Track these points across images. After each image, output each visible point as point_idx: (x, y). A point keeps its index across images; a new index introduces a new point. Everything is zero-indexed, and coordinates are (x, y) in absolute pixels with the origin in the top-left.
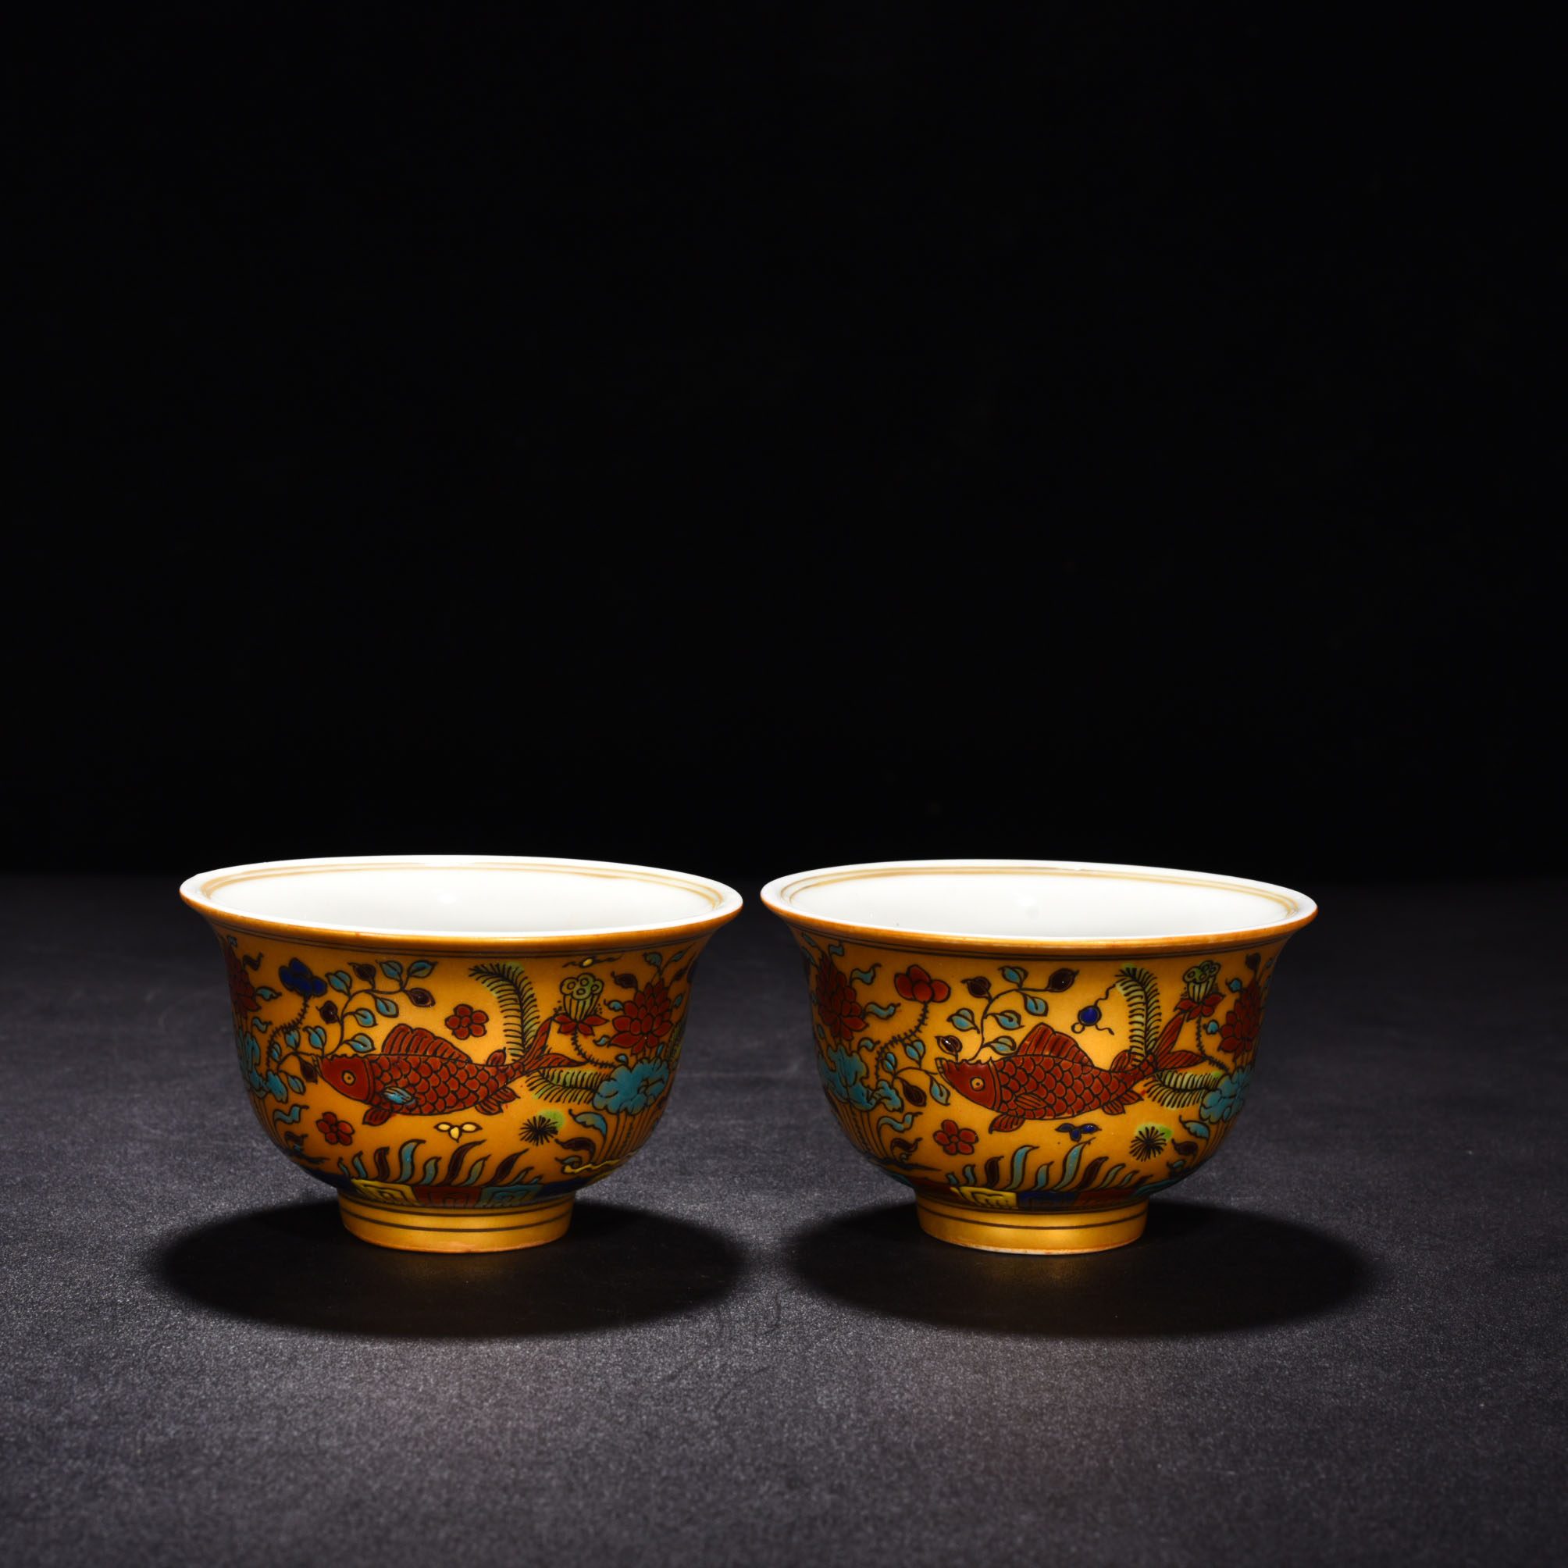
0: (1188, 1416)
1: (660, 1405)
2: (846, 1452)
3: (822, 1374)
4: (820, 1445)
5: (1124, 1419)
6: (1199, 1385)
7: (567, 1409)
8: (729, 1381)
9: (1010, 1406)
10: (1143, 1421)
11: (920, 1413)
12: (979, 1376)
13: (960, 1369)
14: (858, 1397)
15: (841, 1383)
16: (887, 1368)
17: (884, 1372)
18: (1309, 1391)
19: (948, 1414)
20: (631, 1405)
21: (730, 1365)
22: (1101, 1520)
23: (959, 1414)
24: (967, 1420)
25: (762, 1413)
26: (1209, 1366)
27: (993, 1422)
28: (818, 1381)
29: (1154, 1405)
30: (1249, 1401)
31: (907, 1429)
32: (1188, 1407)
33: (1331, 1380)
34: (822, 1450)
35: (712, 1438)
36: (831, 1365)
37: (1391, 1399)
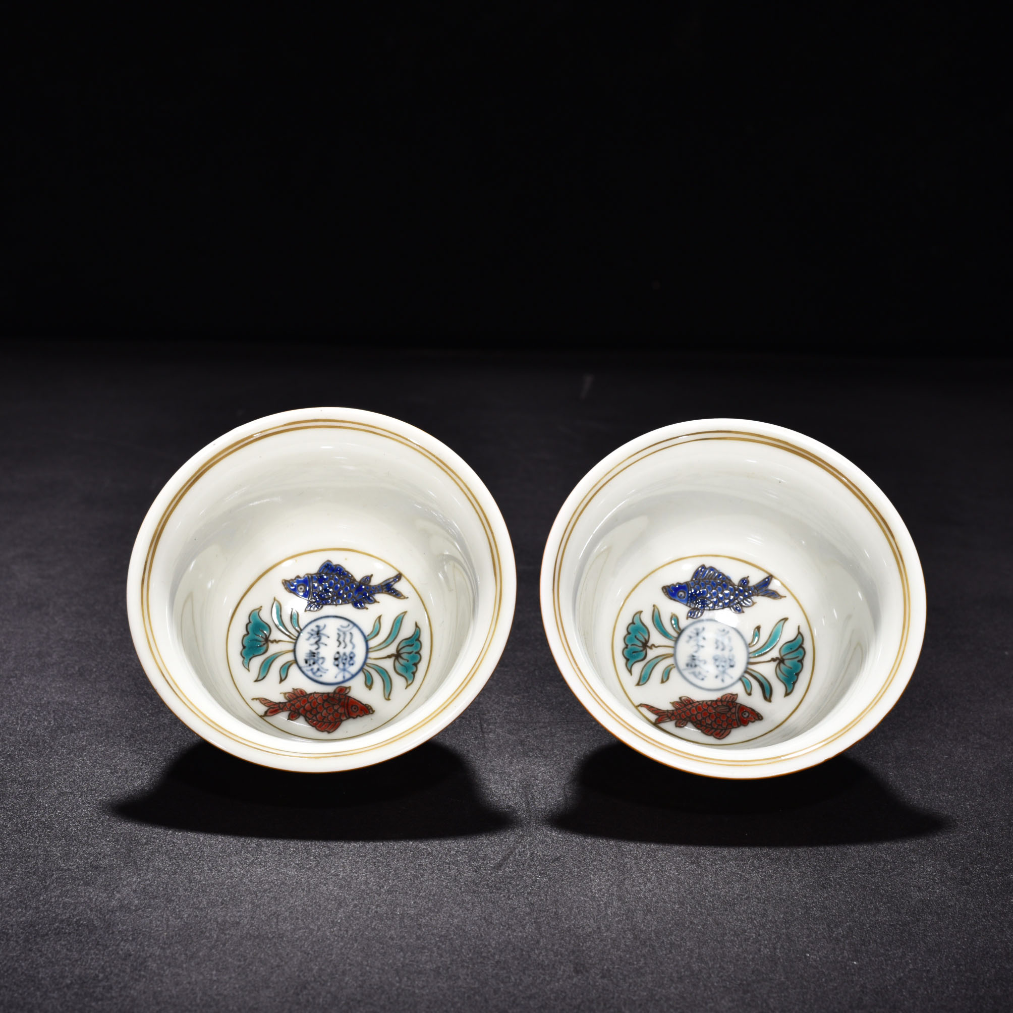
0: (826, 908)
1: (493, 892)
2: (611, 939)
3: (594, 863)
4: (595, 932)
5: (786, 910)
6: (833, 878)
7: (434, 895)
8: (536, 869)
9: (714, 896)
10: (798, 912)
11: (657, 902)
12: (694, 866)
13: (682, 859)
14: (618, 886)
15: (607, 872)
16: (636, 858)
17: (633, 862)
18: (903, 884)
19: (675, 903)
20: (474, 892)
21: (536, 854)
22: (772, 1006)
23: (682, 904)
24: (687, 907)
25: (557, 901)
26: (839, 860)
27: (703, 911)
28: (592, 870)
29: (805, 897)
30: (865, 893)
31: (649, 917)
32: (826, 899)
33: (917, 874)
34: (595, 936)
35: (526, 924)
36: (600, 855)
37: (955, 893)
